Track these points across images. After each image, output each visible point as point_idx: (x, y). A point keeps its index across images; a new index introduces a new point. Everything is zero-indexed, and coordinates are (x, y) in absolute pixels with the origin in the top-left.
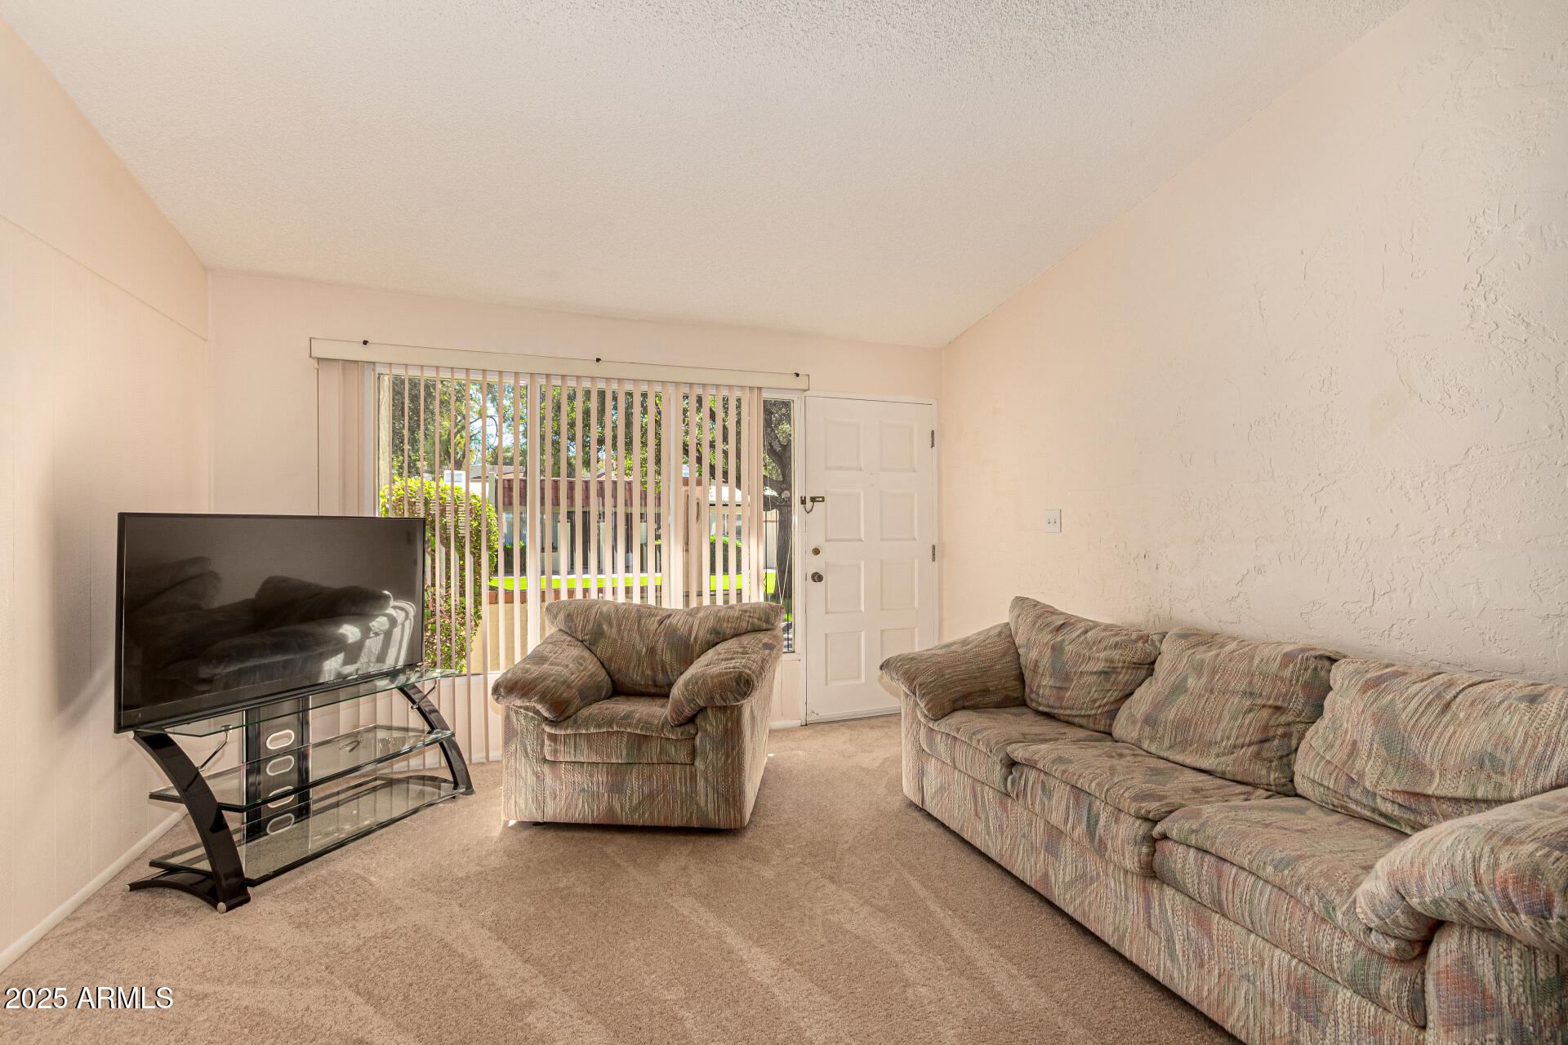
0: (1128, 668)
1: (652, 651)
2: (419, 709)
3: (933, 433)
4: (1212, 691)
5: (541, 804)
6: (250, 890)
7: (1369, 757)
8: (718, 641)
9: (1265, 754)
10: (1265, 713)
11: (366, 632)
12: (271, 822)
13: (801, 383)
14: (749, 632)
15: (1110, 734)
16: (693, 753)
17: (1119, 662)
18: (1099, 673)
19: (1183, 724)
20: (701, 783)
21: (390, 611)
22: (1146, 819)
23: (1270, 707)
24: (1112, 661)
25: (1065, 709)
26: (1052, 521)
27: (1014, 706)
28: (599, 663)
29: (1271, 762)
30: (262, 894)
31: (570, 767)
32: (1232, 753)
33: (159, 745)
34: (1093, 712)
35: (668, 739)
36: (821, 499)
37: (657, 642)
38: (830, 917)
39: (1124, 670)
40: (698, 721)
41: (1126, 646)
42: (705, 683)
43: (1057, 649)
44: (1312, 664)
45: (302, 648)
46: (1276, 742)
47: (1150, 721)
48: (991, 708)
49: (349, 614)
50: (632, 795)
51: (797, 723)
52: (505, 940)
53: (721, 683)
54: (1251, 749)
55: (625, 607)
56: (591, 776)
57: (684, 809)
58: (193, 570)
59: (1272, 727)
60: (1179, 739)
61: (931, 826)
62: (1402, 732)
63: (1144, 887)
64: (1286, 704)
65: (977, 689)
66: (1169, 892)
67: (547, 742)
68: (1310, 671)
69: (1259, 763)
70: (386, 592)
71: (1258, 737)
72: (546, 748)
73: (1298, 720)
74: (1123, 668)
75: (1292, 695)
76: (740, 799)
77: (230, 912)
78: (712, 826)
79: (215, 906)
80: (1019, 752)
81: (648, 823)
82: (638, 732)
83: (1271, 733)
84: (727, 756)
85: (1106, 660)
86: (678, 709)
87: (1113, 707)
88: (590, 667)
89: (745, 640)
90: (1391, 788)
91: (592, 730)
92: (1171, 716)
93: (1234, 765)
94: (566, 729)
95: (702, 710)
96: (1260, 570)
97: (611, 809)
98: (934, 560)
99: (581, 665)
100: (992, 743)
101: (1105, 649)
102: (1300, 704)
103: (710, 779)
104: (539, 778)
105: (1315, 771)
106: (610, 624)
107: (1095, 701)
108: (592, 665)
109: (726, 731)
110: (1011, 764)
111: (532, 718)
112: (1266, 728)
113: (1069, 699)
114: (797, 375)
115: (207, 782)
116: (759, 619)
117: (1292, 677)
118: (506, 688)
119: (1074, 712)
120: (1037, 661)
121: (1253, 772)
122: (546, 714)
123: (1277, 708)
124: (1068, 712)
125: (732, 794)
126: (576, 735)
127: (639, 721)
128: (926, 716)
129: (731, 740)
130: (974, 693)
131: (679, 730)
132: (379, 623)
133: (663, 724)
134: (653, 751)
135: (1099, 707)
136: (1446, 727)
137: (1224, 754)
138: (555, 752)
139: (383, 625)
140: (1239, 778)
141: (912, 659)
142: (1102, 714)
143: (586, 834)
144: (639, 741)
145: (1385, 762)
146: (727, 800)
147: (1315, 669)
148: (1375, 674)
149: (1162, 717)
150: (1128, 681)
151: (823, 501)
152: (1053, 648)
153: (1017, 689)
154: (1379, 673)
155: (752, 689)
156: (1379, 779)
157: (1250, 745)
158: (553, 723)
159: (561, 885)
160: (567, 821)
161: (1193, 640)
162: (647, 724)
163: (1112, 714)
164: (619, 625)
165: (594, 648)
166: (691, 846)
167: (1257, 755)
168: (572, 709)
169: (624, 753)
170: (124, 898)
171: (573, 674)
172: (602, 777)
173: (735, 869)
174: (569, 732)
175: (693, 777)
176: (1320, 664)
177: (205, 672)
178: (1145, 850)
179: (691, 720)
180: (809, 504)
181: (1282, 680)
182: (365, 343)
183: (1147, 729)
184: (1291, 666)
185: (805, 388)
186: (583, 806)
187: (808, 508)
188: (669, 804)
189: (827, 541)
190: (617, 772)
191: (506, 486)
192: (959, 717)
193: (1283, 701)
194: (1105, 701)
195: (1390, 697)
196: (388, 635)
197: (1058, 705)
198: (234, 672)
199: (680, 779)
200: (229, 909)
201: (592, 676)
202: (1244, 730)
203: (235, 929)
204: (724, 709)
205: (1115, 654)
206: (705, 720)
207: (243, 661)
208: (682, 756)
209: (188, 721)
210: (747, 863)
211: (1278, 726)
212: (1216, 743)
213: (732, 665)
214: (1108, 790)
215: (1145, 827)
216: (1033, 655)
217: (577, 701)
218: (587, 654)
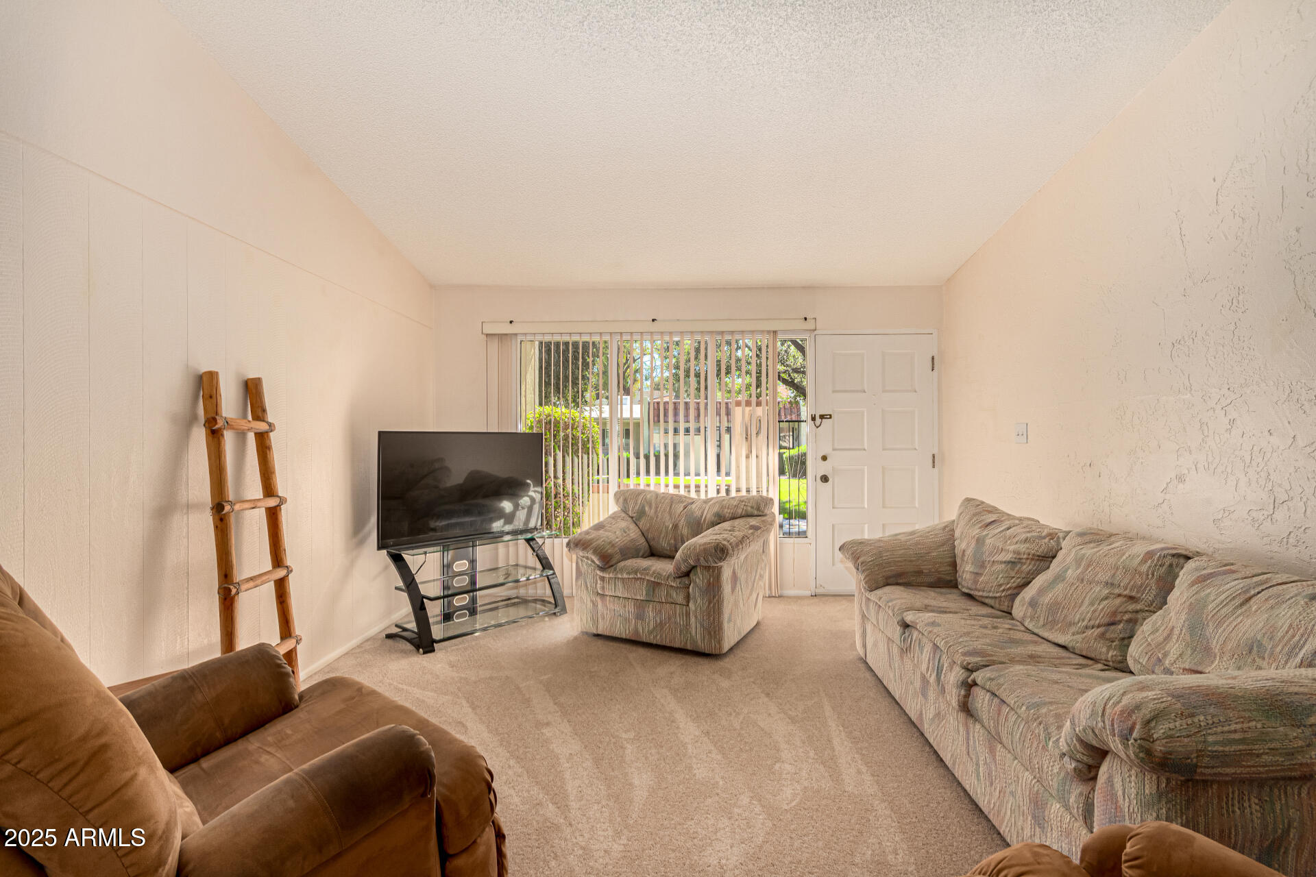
0: (1032, 559)
1: (676, 526)
2: (537, 555)
3: (933, 358)
4: (1082, 580)
5: (595, 622)
6: (435, 644)
7: (1177, 641)
8: (719, 521)
9: (1108, 635)
10: (1118, 601)
11: (516, 506)
12: (457, 613)
13: (810, 325)
14: (743, 517)
15: (1011, 614)
16: (688, 598)
17: (1024, 554)
18: (1009, 562)
19: (1054, 607)
20: (693, 620)
21: (531, 493)
22: (968, 670)
23: (1125, 596)
24: (1019, 553)
25: (979, 591)
26: (1020, 434)
27: (946, 587)
28: (640, 533)
29: (1112, 642)
30: (441, 649)
31: (612, 599)
32: (1084, 633)
33: (397, 559)
34: (998, 595)
35: (672, 586)
36: (828, 417)
37: (680, 521)
38: (751, 715)
39: (1028, 561)
40: (691, 575)
41: (1034, 541)
42: (695, 549)
43: (980, 541)
44: (1168, 561)
45: (480, 514)
46: (1120, 626)
47: (1033, 603)
48: (924, 586)
49: (507, 494)
50: (649, 622)
51: (808, 593)
52: (549, 692)
53: (705, 550)
54: (1099, 630)
55: (663, 495)
56: (625, 606)
57: (682, 636)
58: (437, 465)
59: (1121, 612)
60: (1050, 619)
61: (868, 675)
62: (1204, 619)
63: (966, 723)
64: (1139, 595)
65: (912, 570)
66: (978, 726)
67: (599, 582)
68: (1165, 567)
69: (1102, 641)
70: (528, 481)
71: (1106, 620)
72: (598, 586)
73: (1146, 609)
74: (1027, 559)
75: (1146, 587)
76: (719, 634)
77: (425, 655)
78: (700, 650)
79: (418, 650)
80: (909, 617)
81: (659, 643)
82: (653, 579)
83: (1118, 618)
84: (710, 603)
85: (1014, 552)
86: (678, 568)
87: (1015, 591)
88: (632, 535)
89: (737, 522)
90: (1182, 666)
91: (625, 576)
92: (1046, 601)
93: (1082, 642)
94: (609, 573)
95: (694, 567)
96: (1181, 479)
97: (636, 631)
98: (934, 467)
99: (625, 532)
100: (896, 610)
101: (1017, 543)
102: (1152, 596)
103: (699, 617)
104: (594, 604)
105: (1138, 650)
106: (650, 507)
107: (1000, 585)
108: (634, 533)
109: (709, 583)
110: (906, 626)
111: (591, 565)
112: (1114, 613)
113: (982, 582)
114: (806, 319)
115: (420, 586)
116: (752, 507)
117: (1148, 571)
118: (574, 543)
119: (985, 594)
120: (964, 551)
121: (1096, 649)
122: (597, 562)
123: (1131, 598)
124: (981, 593)
125: (714, 627)
126: (615, 578)
127: (654, 573)
128: (865, 588)
129: (713, 590)
130: (907, 573)
131: (678, 580)
132: (525, 501)
133: (669, 576)
134: (662, 594)
135: (1004, 590)
136: (1237, 617)
137: (1078, 633)
138: (603, 588)
139: (527, 502)
140: (1084, 653)
141: (861, 543)
142: (1006, 596)
143: (622, 645)
144: (654, 586)
145: (1187, 645)
146: (710, 633)
147: (1171, 565)
148: (1209, 572)
149: (1041, 600)
150: (1030, 570)
151: (830, 418)
152: (978, 540)
153: (950, 573)
154: (1213, 571)
155: (726, 555)
156: (1177, 658)
157: (1099, 626)
158: (602, 569)
159: (592, 670)
160: (610, 635)
161: (1087, 538)
162: (659, 575)
163: (1013, 597)
164: (657, 508)
165: (638, 523)
166: (683, 661)
167: (1102, 636)
168: (613, 561)
169: (644, 593)
170: (382, 641)
171: (617, 538)
172: (631, 607)
173: (705, 678)
174: (611, 575)
175: (688, 614)
176: (1175, 561)
177: (433, 524)
178: (963, 692)
179: (687, 574)
180: (818, 420)
181: (1140, 574)
182: (511, 322)
183: (1030, 610)
184: (1150, 561)
185: (812, 328)
186: (620, 626)
187: (818, 424)
188: (672, 632)
189: (834, 450)
190: (640, 605)
191: (656, 407)
192: (887, 589)
193: (1137, 592)
194: (1008, 586)
195: (1209, 591)
196: (530, 509)
197: (974, 587)
198: (445, 525)
199: (679, 615)
200: (424, 653)
201: (633, 540)
202: (1097, 614)
203: (425, 663)
204: (708, 568)
205: (1022, 548)
206: (695, 575)
207: (450, 519)
208: (680, 598)
209: (413, 548)
210: (716, 676)
211: (1126, 612)
212: (1074, 623)
213: (714, 538)
214: (950, 647)
215: (966, 674)
216: (963, 546)
217: (618, 557)
218: (632, 526)
